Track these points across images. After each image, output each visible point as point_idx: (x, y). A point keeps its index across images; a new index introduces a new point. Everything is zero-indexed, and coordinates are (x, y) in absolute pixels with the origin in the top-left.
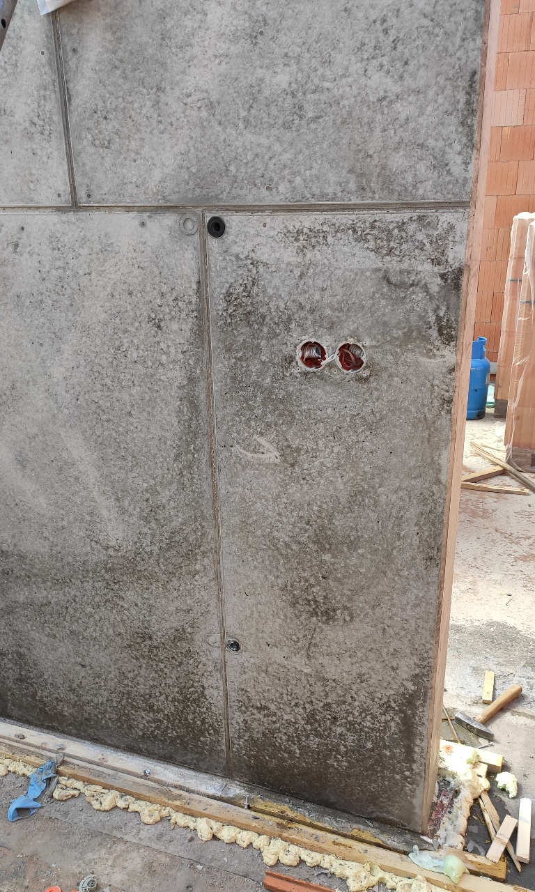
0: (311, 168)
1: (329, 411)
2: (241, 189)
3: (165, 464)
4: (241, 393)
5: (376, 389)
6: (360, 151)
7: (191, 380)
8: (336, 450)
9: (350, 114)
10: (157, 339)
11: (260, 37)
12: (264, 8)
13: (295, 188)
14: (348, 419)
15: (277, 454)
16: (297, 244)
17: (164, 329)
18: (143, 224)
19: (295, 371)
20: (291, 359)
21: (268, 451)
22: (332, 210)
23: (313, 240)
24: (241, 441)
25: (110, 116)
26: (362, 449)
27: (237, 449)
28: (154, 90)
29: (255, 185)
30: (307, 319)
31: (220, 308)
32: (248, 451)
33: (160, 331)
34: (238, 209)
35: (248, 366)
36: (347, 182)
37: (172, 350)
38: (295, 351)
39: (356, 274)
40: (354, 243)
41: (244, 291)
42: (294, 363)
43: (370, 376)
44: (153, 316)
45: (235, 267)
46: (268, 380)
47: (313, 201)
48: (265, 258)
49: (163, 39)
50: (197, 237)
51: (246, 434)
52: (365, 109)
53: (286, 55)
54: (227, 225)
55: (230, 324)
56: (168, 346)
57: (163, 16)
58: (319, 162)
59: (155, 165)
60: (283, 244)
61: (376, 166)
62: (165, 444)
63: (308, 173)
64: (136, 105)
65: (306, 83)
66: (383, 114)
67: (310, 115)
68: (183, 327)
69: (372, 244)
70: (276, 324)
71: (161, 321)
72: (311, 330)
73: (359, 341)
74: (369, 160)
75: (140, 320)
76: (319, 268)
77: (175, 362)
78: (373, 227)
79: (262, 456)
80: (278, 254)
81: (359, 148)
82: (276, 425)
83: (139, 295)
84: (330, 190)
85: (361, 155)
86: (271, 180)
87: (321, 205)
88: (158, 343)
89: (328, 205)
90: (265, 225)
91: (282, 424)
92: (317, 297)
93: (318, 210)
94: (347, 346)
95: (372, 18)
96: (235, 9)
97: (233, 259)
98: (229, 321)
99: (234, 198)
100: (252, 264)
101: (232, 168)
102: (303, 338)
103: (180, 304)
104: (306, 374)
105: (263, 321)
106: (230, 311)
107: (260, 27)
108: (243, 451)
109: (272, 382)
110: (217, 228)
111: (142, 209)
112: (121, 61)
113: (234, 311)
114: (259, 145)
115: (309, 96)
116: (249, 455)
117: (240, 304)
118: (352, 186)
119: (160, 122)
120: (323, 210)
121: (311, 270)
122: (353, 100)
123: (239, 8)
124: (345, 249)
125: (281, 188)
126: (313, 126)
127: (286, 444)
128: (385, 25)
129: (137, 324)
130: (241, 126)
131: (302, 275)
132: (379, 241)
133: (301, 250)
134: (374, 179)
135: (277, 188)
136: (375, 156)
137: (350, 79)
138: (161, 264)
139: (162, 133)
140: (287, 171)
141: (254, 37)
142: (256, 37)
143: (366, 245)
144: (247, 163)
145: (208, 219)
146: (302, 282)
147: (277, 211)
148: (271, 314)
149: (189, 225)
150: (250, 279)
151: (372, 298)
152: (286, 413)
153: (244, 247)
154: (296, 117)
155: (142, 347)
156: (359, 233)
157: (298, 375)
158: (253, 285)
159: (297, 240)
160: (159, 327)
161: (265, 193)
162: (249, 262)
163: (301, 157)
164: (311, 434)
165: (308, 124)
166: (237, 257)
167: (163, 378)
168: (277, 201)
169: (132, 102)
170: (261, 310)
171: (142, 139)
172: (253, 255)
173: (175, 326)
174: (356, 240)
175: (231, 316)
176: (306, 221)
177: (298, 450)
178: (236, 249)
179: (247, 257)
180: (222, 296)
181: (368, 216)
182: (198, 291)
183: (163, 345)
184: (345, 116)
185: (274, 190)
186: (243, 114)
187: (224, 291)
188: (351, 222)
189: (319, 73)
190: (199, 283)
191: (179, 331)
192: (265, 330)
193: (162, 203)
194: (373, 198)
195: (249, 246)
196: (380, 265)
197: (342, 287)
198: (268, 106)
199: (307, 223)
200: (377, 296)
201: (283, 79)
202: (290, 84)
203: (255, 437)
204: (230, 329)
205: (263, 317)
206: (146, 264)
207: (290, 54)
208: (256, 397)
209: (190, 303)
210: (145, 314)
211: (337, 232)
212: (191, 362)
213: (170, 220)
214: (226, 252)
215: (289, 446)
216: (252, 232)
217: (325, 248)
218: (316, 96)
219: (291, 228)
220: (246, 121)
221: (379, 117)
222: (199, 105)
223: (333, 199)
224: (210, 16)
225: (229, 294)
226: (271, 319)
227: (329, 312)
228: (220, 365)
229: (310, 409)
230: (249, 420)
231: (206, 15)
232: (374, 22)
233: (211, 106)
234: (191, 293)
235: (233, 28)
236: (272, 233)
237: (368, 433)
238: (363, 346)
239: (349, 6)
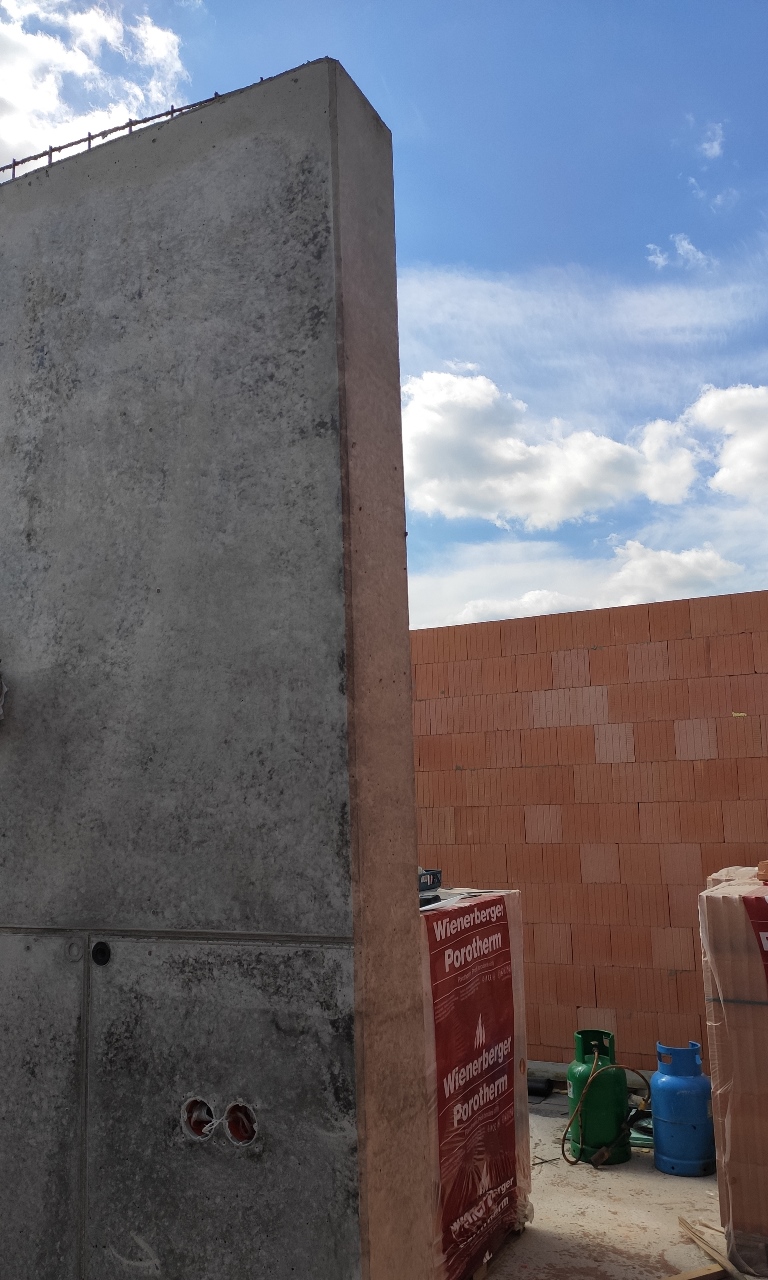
0: (196, 893)
1: (218, 1200)
2: (128, 912)
3: (25, 1271)
4: (118, 1168)
5: (271, 1171)
6: (243, 877)
7: (63, 1146)
8: (227, 1260)
9: (232, 839)
10: (30, 1089)
11: (149, 763)
12: (154, 738)
13: (180, 913)
14: (240, 1213)
15: (157, 1262)
16: (183, 977)
17: (39, 1076)
18: (28, 948)
19: (180, 1140)
20: (174, 1123)
21: (148, 1258)
22: (218, 940)
23: (199, 973)
24: (115, 1239)
25: (9, 834)
26: (258, 1260)
27: (111, 1252)
28: (52, 809)
29: (142, 909)
30: (192, 1069)
31: (100, 1051)
32: (123, 1255)
33: (33, 1079)
34: (124, 934)
35: (127, 1130)
36: (232, 910)
37: (45, 1105)
38: (178, 1112)
39: (244, 1015)
40: (240, 979)
41: (126, 1031)
42: (178, 1129)
43: (263, 1151)
44: (28, 1059)
45: (118, 1002)
46: (149, 1152)
47: (199, 929)
48: (149, 991)
49: (63, 762)
50: (81, 965)
51: (122, 1230)
52: (246, 836)
53: (173, 781)
54: (112, 951)
55: (110, 1071)
56: (41, 1099)
57: (64, 741)
58: (204, 887)
59: (45, 884)
60: (168, 976)
61: (259, 894)
62: (28, 1239)
63: (193, 897)
64: (33, 824)
65: (191, 808)
66: (263, 841)
67: (195, 839)
68: (60, 1074)
69: (258, 981)
70: (159, 1074)
71: (35, 1065)
72: (196, 1085)
73: (249, 1102)
74: (251, 887)
75: (13, 1063)
76: (205, 1006)
77: (46, 1120)
78: (259, 961)
79: (138, 1264)
80: (163, 988)
81: (242, 874)
82: (157, 1217)
83: (16, 1032)
84: (214, 917)
85: (244, 881)
86: (157, 904)
87: (206, 933)
88: (30, 1094)
89: (212, 934)
90: (150, 954)
91: (164, 1216)
92: (203, 1042)
93: (203, 939)
94: (236, 1108)
95: (249, 750)
96: (128, 738)
97: (117, 991)
98: (109, 1068)
99: (121, 922)
100: (136, 998)
101: (120, 890)
102: (189, 1094)
103: (58, 1044)
104: (191, 1144)
105: (146, 1069)
106: (110, 1055)
107: (150, 754)
108: (117, 1256)
109: (153, 1154)
110: (102, 954)
111: (28, 931)
112: (24, 782)
113: (115, 1056)
114: (146, 867)
115: (194, 821)
116: (125, 1262)
117: (121, 1047)
118: (237, 914)
119: (54, 841)
120: (209, 939)
121: (197, 1009)
122: (234, 826)
123: (132, 737)
124: (232, 984)
125: (167, 914)
126: (197, 850)
127: (167, 1247)
128: (261, 757)
129: (9, 1069)
130: (130, 847)
131: (187, 1014)
132: (265, 977)
133: (187, 985)
134: (257, 908)
135: (163, 913)
136: (257, 884)
137: (231, 806)
138: (42, 994)
139: (55, 852)
140: (173, 895)
141: (145, 763)
142: (146, 763)
143: (253, 982)
144: (134, 886)
145: (93, 945)
146: (187, 1023)
147: (164, 938)
148: (154, 1060)
149: (75, 950)
150: (134, 1016)
151: (261, 1045)
152: (169, 1200)
153: (128, 978)
154: (181, 840)
155: (12, 1099)
156: (245, 967)
157: (183, 1146)
158: (136, 1023)
159: (182, 972)
160: (33, 1073)
161: (151, 917)
162: (133, 995)
163: (186, 881)
164: (198, 1235)
165: (193, 848)
166: (121, 989)
167: (32, 1142)
168: (162, 926)
169: (30, 821)
170: (143, 1056)
171: (36, 858)
172: (137, 987)
173: (50, 1074)
174: (242, 974)
175: (111, 1062)
176: (191, 950)
177: (182, 1257)
178: (120, 980)
179: (131, 990)
180: (102, 1037)
181: (253, 948)
182: (78, 1029)
183: (35, 1098)
184: (228, 842)
185: (160, 915)
186: (132, 835)
187: (105, 1030)
188: (236, 954)
189: (203, 798)
190: (79, 1018)
191: (55, 1077)
192: (147, 1081)
193: (49, 925)
194: (258, 929)
195: (134, 977)
196: (268, 1006)
197: (230, 1030)
198: (156, 828)
199: (193, 954)
200: (266, 1044)
201: (169, 802)
202: (176, 808)
203: (132, 1234)
204: (109, 1079)
205: (145, 1065)
206: (26, 995)
207: (177, 780)
208: (134, 1175)
209: (69, 1043)
210: (20, 1056)
211: (222, 964)
212: (64, 1122)
213: (55, 944)
214: (109, 982)
215: (171, 1251)
216: (137, 960)
217: (211, 982)
218: (201, 821)
219: (176, 958)
220: (135, 843)
221: (259, 844)
222: (92, 825)
223: (218, 928)
224: (106, 743)
225: (110, 1034)
226: (154, 1068)
227: (216, 1062)
228: (97, 1127)
229: (196, 1196)
230: (125, 1208)
231: (102, 742)
232: (252, 753)
233: (102, 827)
234: (70, 1031)
235: (126, 755)
236: (157, 963)
237: (264, 1237)
238: (254, 1109)
239: (228, 738)
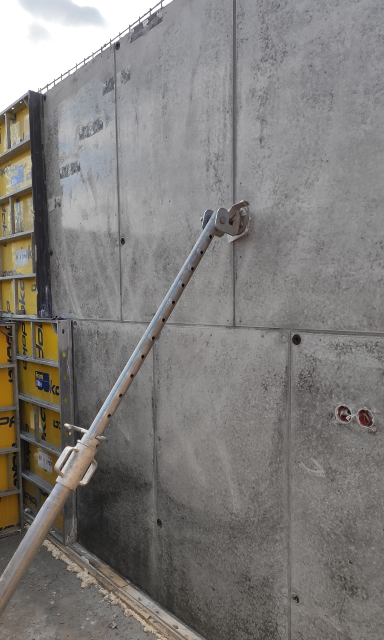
0: (344, 313)
1: (353, 449)
2: (310, 321)
3: (264, 468)
4: (305, 431)
5: (380, 440)
7: (280, 420)
8: (357, 475)
9: (364, 287)
10: (265, 395)
11: (321, 251)
12: (323, 238)
13: (335, 323)
14: (364, 456)
15: (324, 472)
16: (337, 351)
17: (269, 390)
18: (263, 336)
19: (335, 422)
20: (332, 415)
21: (319, 469)
22: (355, 335)
23: (345, 350)
24: (304, 460)
25: (253, 286)
26: (373, 477)
27: (302, 465)
28: (272, 274)
29: (316, 320)
30: (341, 393)
31: (296, 382)
32: (308, 467)
33: (266, 391)
34: (308, 331)
35: (309, 416)
36: (363, 321)
37: (272, 402)
38: (334, 410)
39: (368, 370)
40: (366, 353)
41: (309, 374)
42: (334, 418)
43: (377, 431)
44: (264, 383)
45: (305, 361)
46: (320, 426)
47: (345, 330)
48: (320, 357)
49: (278, 252)
50: (287, 344)
51: (307, 457)
52: (371, 285)
53: (333, 259)
54: (302, 339)
55: (301, 391)
56: (270, 400)
57: (278, 242)
58: (348, 310)
59: (270, 308)
60: (329, 351)
61: (378, 314)
62: (265, 455)
63: (342, 315)
64: (264, 281)
65: (342, 272)
66: (381, 287)
67: (344, 287)
68: (278, 390)
69: (376, 355)
70: (325, 394)
71: (267, 386)
72: (343, 399)
73: (370, 409)
74: (374, 310)
75: (258, 384)
76: (348, 365)
77: (272, 409)
78: (376, 346)
79: (314, 471)
80: (326, 356)
81: (369, 304)
82: (323, 453)
83: (258, 371)
84: (353, 325)
85: (370, 307)
86: (324, 318)
87: (349, 332)
88: (265, 397)
89: (352, 332)
90: (320, 340)
91: (327, 453)
92: (346, 381)
93: (347, 334)
94: (363, 411)
95: (375, 242)
96: (310, 238)
97: (304, 356)
98: (301, 389)
99: (306, 326)
100: (313, 360)
101: (305, 311)
102: (339, 403)
103: (277, 377)
104: (340, 425)
105: (318, 391)
106: (301, 384)
107: (321, 246)
108: (305, 467)
109: (322, 427)
110: (297, 340)
111: (263, 329)
112: (259, 262)
113: (303, 384)
114: (319, 301)
115: (343, 278)
116: (309, 470)
117: (306, 381)
118: (365, 323)
119: (274, 289)
120: (350, 335)
121: (344, 366)
122: (365, 280)
123: (312, 238)
124: (362, 356)
125: (329, 322)
126: (345, 292)
127: (328, 466)
128: (381, 245)
129: (256, 386)
130: (311, 291)
131: (339, 368)
132: (380, 353)
133: (339, 355)
134: (377, 320)
135: (327, 322)
136: (377, 308)
137: (364, 271)
138: (270, 356)
139: (274, 294)
140: (332, 314)
141: (318, 251)
142: (319, 251)
143: (373, 355)
144: (312, 309)
145: (292, 336)
146: (338, 372)
147: (327, 333)
148: (322, 387)
149: (284, 338)
150: (312, 368)
151: (377, 384)
152: (329, 447)
153: (309, 351)
154: (337, 288)
155: (257, 399)
156: (369, 348)
157: (336, 425)
158: (314, 371)
159: (336, 349)
160: (266, 389)
161: (321, 324)
162: (312, 359)
163: (339, 307)
164: (343, 463)
165: (343, 292)
166: (306, 356)
167: (266, 417)
168: (327, 328)
169: (262, 280)
170: (317, 385)
171: (266, 297)
172: (314, 355)
173: (274, 389)
174: (368, 351)
175: (302, 386)
176: (341, 339)
177: (335, 471)
178: (305, 352)
179: (311, 356)
180: (297, 376)
181: (374, 339)
182: (286, 372)
183: (267, 399)
184: (361, 288)
185: (325, 323)
186: (312, 286)
187: (299, 373)
188: (364, 342)
189: (349, 267)
190: (287, 367)
191: (276, 392)
192: (319, 396)
193: (272, 327)
194: (376, 330)
195: (312, 351)
196: (381, 366)
197: (360, 376)
198: (324, 282)
199: (342, 341)
200: (380, 384)
201: (331, 270)
202: (334, 272)
203: (312, 459)
204: (301, 394)
205: (318, 389)
206: (263, 356)
207: (335, 258)
208: (313, 434)
209: (282, 377)
210: (260, 381)
211: (357, 346)
212: (280, 410)
213: (275, 334)
214: (301, 352)
215: (330, 468)
216: (314, 343)
217: (351, 354)
218: (347, 278)
219: (333, 343)
220: (313, 289)
221: (379, 289)
222: (292, 281)
223: (355, 329)
224: (299, 242)
225: (302, 375)
226: (322, 391)
227: (353, 390)
228: (295, 413)
229: (342, 446)
230: (309, 448)
231: (297, 241)
233: (297, 282)
234: (283, 373)
235: (309, 247)
236: (323, 345)
237: (376, 467)
238: (372, 412)
239: (363, 236)
